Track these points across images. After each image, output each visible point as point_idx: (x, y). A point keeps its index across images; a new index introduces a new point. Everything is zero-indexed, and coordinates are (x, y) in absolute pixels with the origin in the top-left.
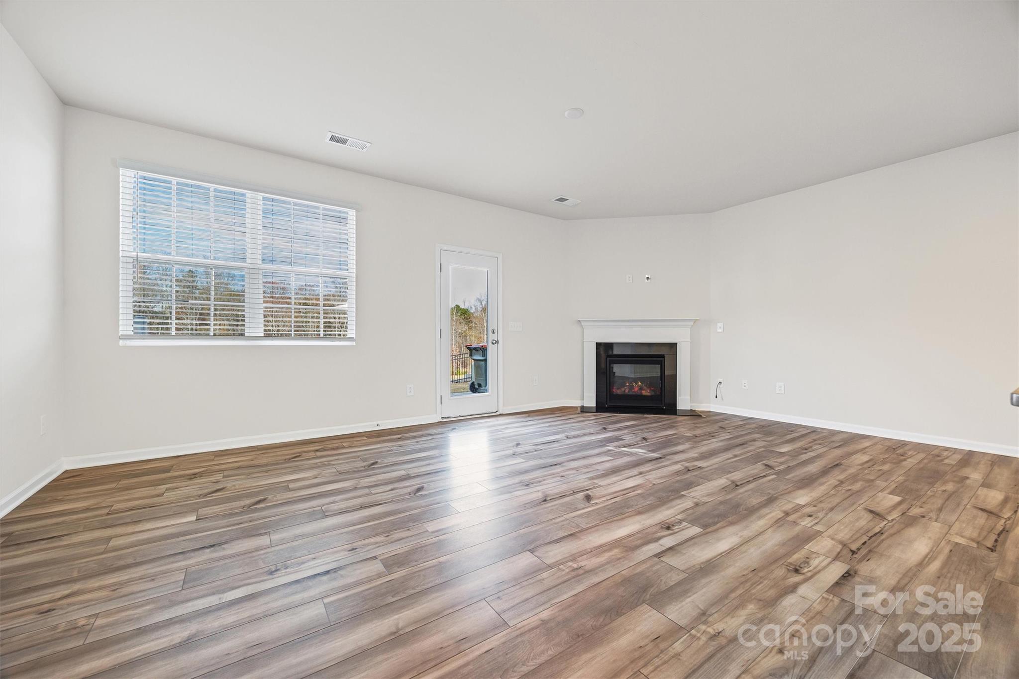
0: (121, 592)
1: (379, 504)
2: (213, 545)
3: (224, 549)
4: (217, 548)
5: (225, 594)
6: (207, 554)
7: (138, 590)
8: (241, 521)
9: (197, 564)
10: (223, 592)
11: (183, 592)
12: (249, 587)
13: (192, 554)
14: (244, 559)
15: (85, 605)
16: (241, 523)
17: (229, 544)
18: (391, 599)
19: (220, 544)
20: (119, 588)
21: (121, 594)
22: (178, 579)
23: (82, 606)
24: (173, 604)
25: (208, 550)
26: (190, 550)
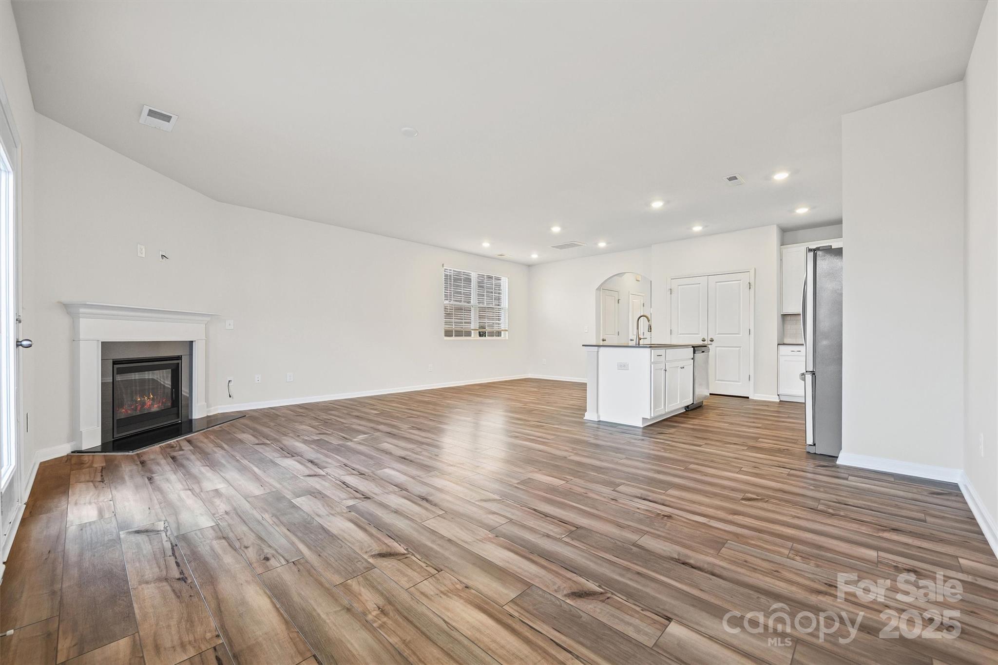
0: (772, 566)
1: (535, 510)
2: (683, 564)
3: (679, 554)
4: (683, 559)
5: (704, 522)
6: (695, 557)
7: (758, 559)
8: (636, 577)
9: (707, 554)
10: (704, 524)
11: (727, 538)
12: (688, 518)
13: (706, 566)
14: (674, 536)
15: (799, 572)
16: (638, 573)
17: (671, 556)
18: (641, 478)
19: (677, 561)
20: (773, 571)
21: (772, 564)
22: (727, 550)
23: (803, 573)
24: (737, 535)
25: (692, 562)
26: (705, 572)
